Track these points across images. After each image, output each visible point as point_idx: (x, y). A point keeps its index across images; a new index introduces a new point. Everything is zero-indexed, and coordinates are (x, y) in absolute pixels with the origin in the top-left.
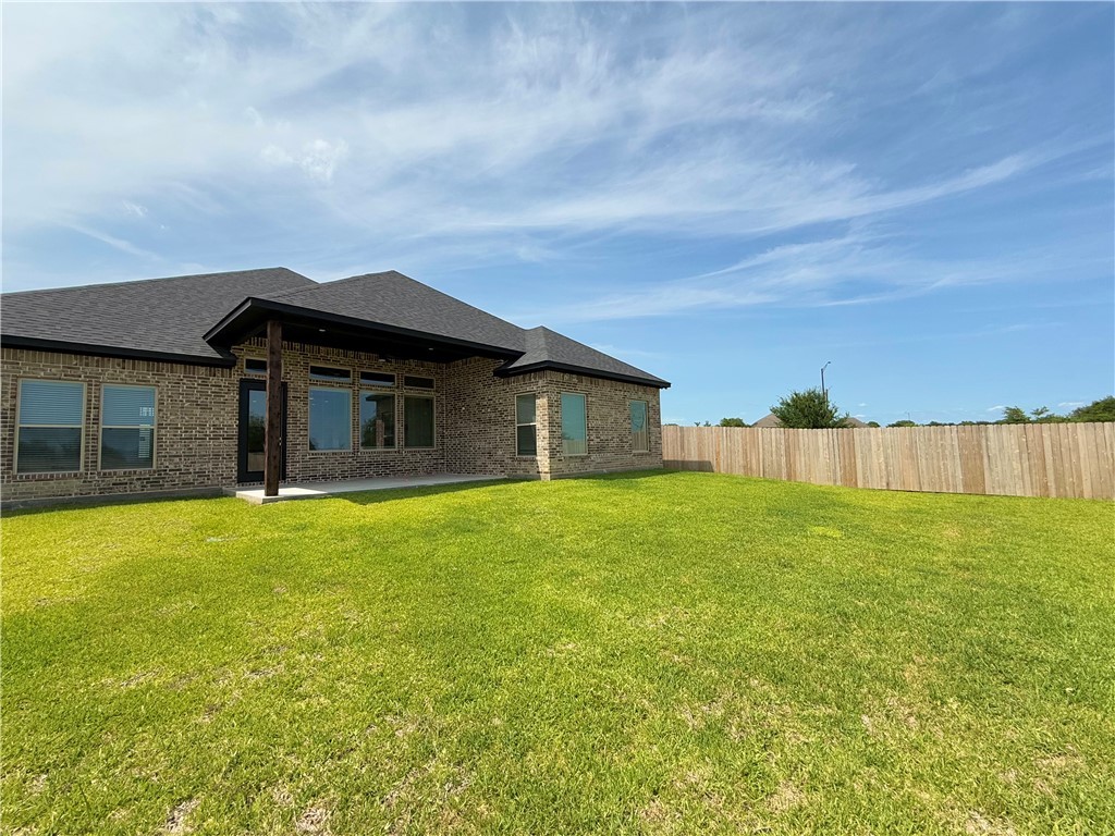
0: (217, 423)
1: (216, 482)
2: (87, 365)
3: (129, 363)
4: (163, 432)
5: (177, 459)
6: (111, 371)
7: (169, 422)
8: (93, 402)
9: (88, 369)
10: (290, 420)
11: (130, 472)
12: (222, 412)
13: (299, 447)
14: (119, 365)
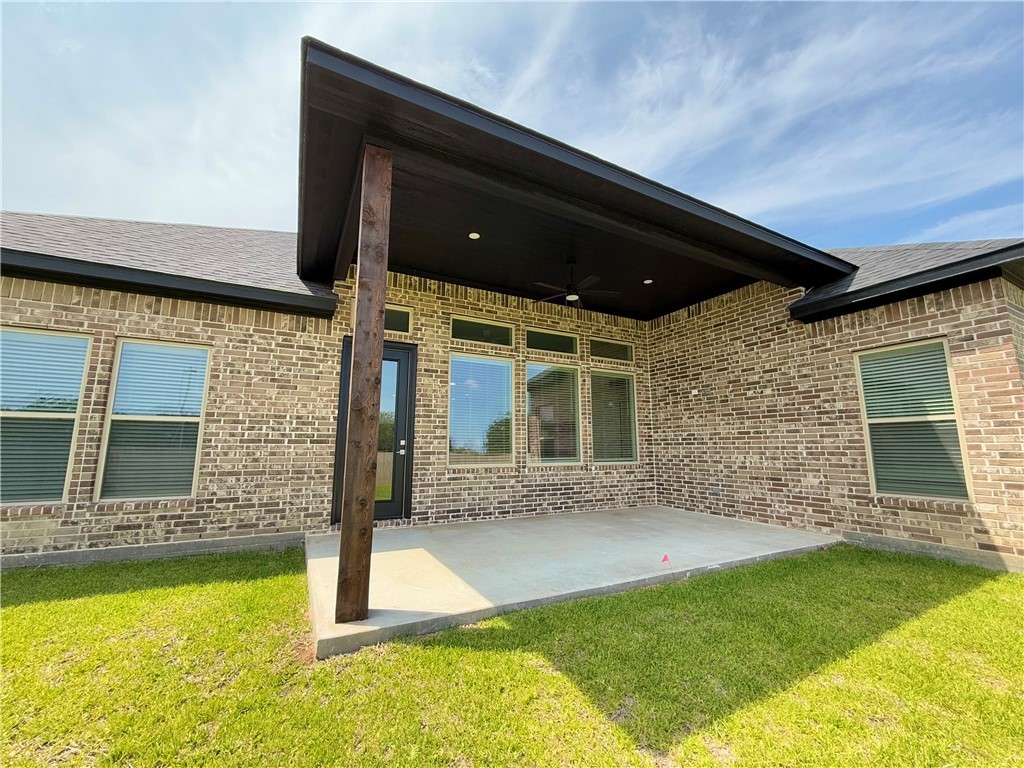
0: (303, 412)
1: (295, 524)
2: (96, 304)
3: (166, 303)
4: (213, 428)
5: (232, 480)
6: (135, 317)
7: (223, 410)
8: (99, 371)
9: (97, 313)
10: (419, 410)
11: (147, 505)
12: (313, 395)
13: (433, 458)
14: (149, 306)
